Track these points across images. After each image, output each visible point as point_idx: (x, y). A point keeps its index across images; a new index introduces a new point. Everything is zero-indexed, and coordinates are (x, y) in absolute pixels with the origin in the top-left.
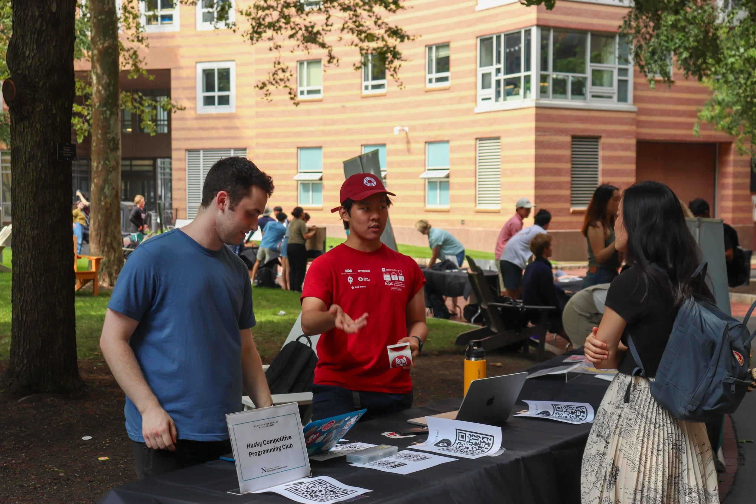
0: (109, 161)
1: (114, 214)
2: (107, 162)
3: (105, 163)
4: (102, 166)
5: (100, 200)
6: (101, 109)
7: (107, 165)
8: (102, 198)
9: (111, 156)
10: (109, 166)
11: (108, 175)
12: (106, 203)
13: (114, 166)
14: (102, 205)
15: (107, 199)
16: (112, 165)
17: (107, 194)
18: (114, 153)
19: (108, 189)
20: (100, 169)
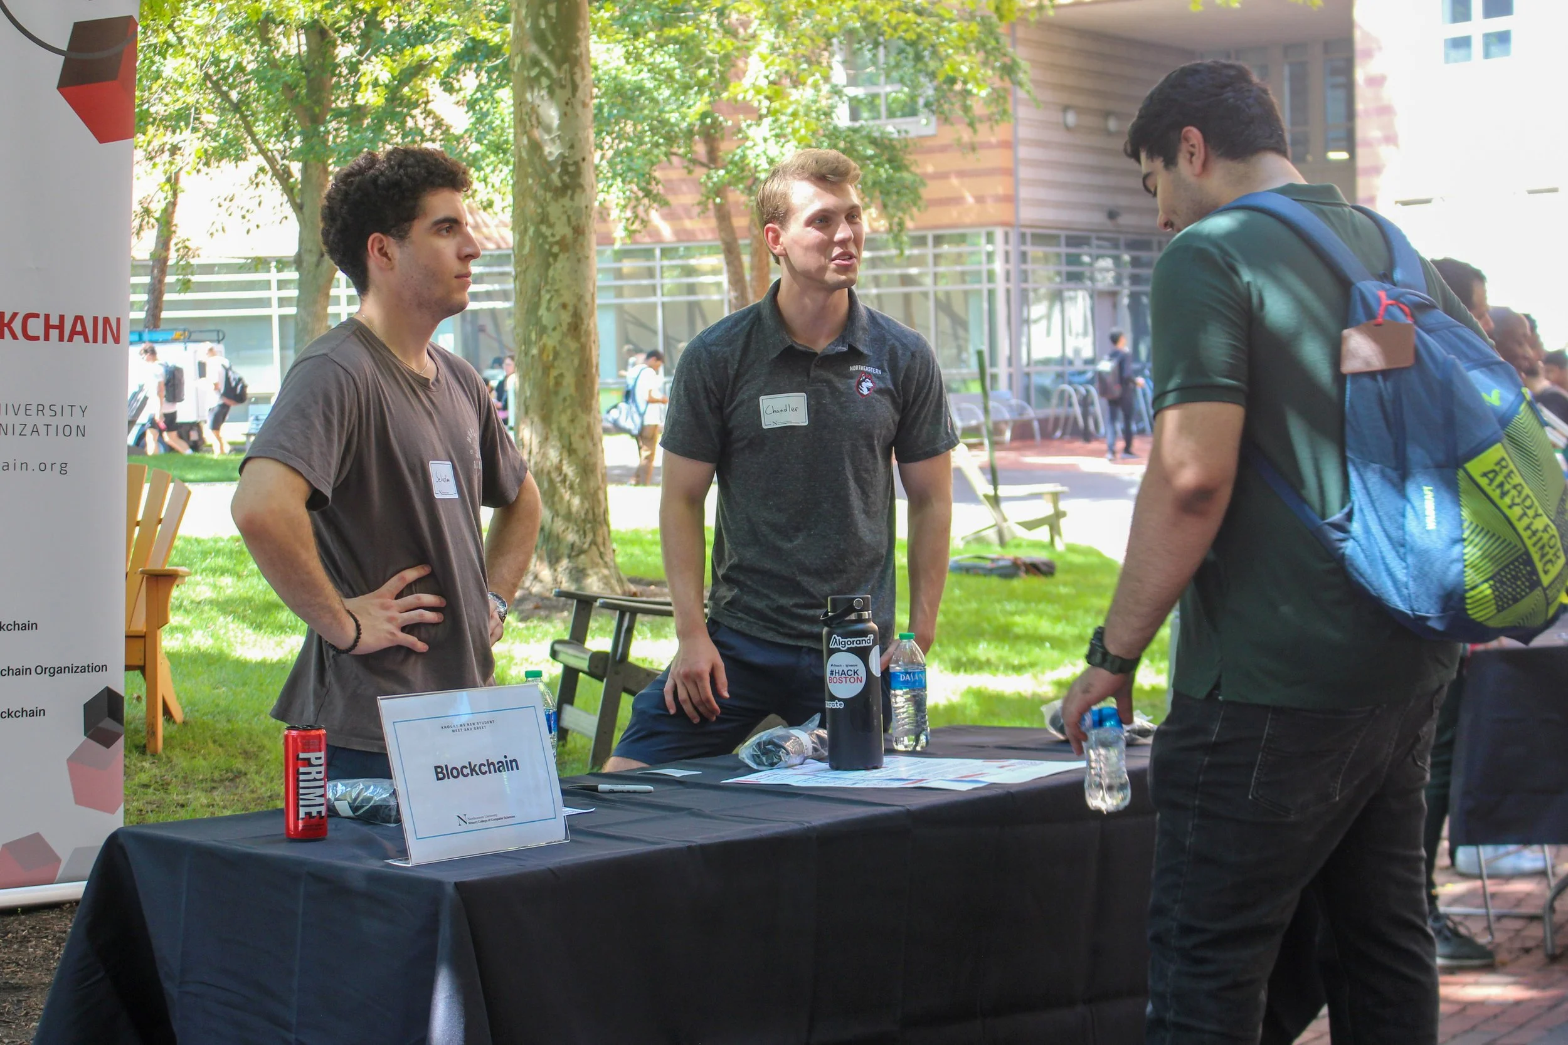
0: (551, 226)
1: (569, 380)
2: (544, 228)
3: (539, 234)
4: (531, 239)
5: (527, 342)
6: (526, 73)
7: (545, 238)
8: (533, 337)
9: (554, 210)
10: (551, 239)
11: (548, 266)
12: (542, 350)
13: (563, 238)
14: (533, 356)
15: (545, 337)
16: (558, 238)
17: (545, 321)
18: (566, 201)
19: (548, 309)
20: (526, 250)
